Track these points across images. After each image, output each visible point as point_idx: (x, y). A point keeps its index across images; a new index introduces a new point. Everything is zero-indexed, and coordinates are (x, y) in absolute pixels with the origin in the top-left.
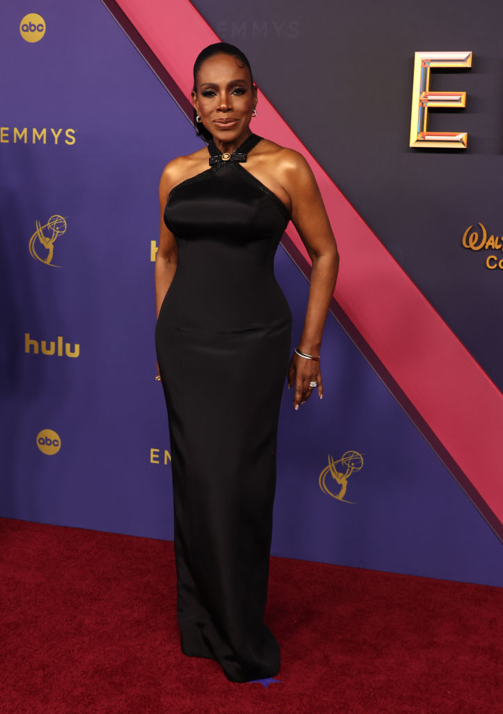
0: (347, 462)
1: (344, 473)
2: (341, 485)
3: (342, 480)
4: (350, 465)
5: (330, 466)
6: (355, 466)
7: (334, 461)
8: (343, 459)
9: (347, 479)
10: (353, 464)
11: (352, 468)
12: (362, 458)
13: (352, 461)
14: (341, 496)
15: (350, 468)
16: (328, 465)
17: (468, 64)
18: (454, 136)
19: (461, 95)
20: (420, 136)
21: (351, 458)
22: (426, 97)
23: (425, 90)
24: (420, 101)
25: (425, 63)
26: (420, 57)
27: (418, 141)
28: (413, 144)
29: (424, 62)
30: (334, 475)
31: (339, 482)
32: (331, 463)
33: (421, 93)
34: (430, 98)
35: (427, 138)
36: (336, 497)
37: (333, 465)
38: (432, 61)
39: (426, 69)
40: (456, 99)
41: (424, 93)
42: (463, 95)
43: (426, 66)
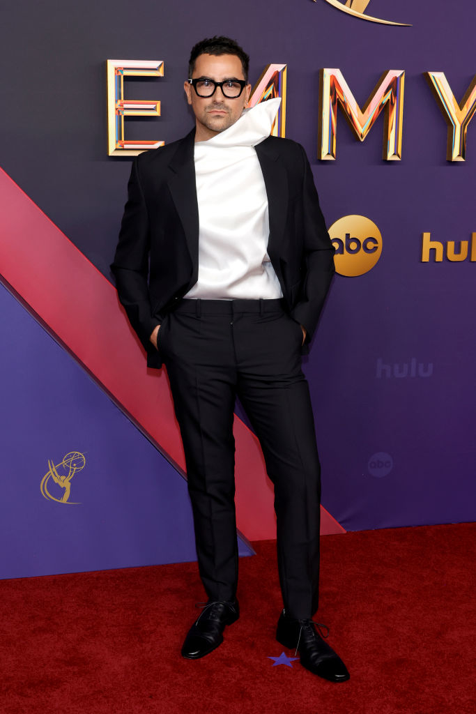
0: (68, 464)
1: (67, 476)
2: (64, 488)
3: (65, 483)
4: (72, 466)
5: (51, 471)
6: (77, 466)
7: (55, 466)
8: (64, 462)
9: (70, 481)
10: (75, 465)
11: (74, 469)
12: (84, 457)
13: (74, 462)
14: (65, 500)
15: (72, 470)
16: (49, 470)
17: (160, 73)
18: (153, 144)
19: (156, 104)
20: (119, 144)
21: (72, 459)
22: (121, 105)
23: (120, 99)
24: (116, 109)
25: (118, 72)
26: (112, 65)
27: (117, 149)
28: (112, 152)
29: (117, 70)
30: (56, 480)
31: (62, 485)
32: (52, 467)
33: (116, 101)
34: (125, 106)
35: (126, 146)
36: (60, 501)
37: (54, 470)
38: (125, 69)
39: (120, 76)
40: (152, 108)
41: (119, 102)
42: (158, 104)
43: (120, 73)
